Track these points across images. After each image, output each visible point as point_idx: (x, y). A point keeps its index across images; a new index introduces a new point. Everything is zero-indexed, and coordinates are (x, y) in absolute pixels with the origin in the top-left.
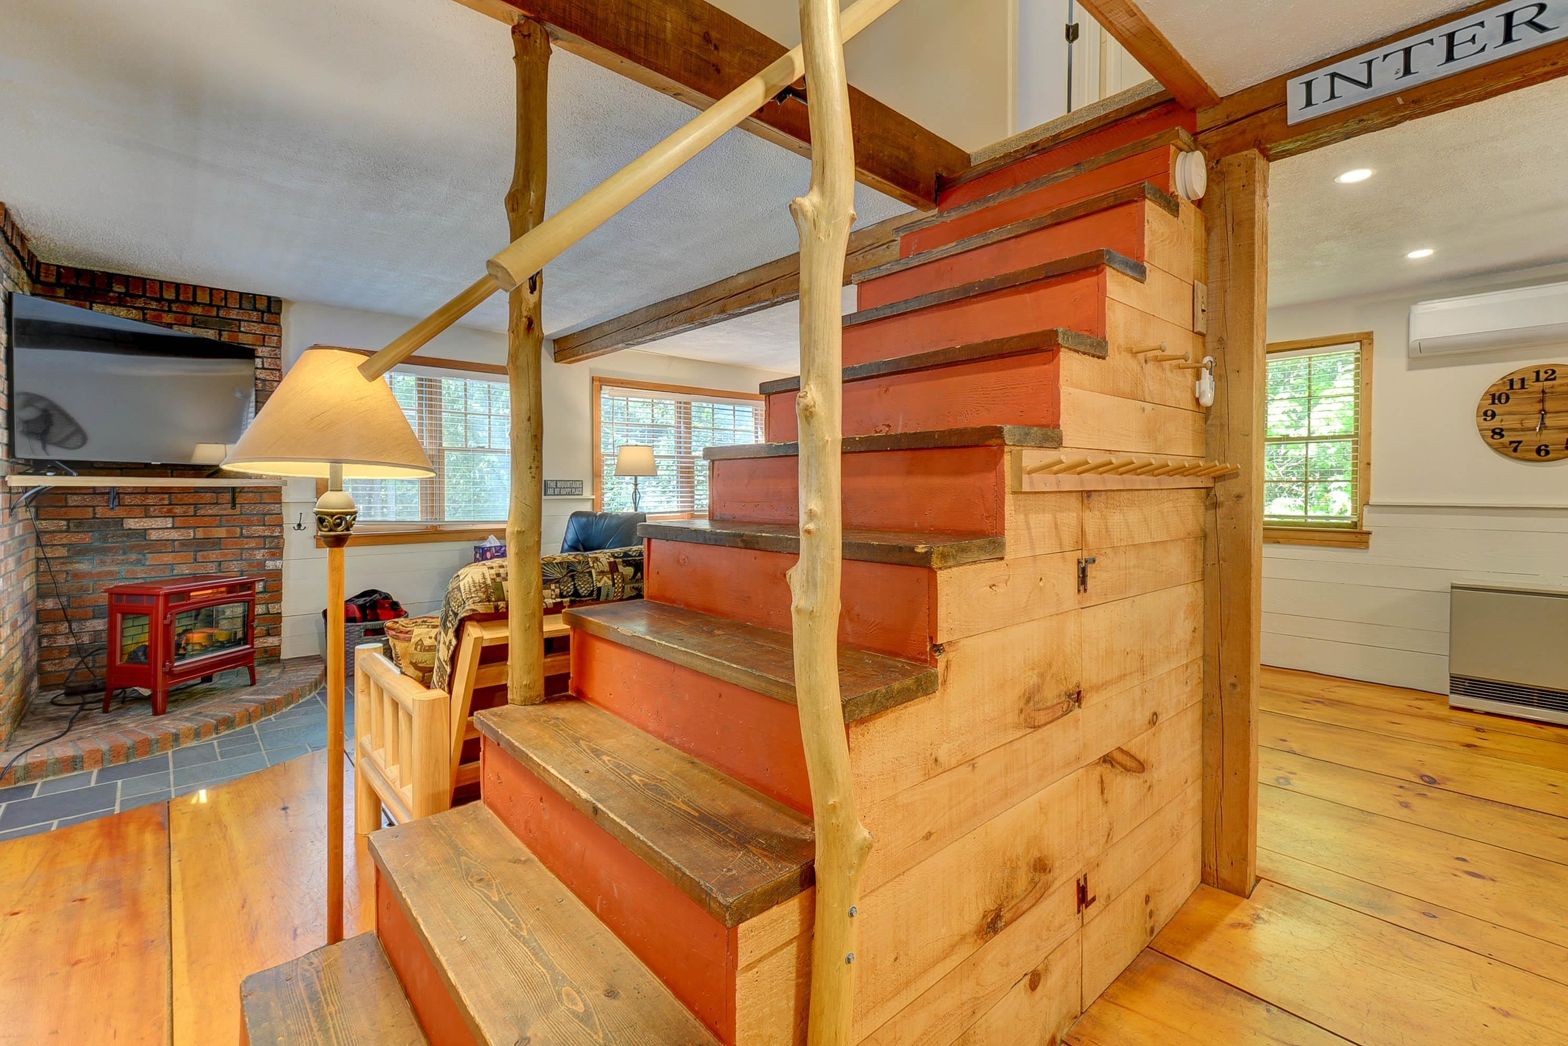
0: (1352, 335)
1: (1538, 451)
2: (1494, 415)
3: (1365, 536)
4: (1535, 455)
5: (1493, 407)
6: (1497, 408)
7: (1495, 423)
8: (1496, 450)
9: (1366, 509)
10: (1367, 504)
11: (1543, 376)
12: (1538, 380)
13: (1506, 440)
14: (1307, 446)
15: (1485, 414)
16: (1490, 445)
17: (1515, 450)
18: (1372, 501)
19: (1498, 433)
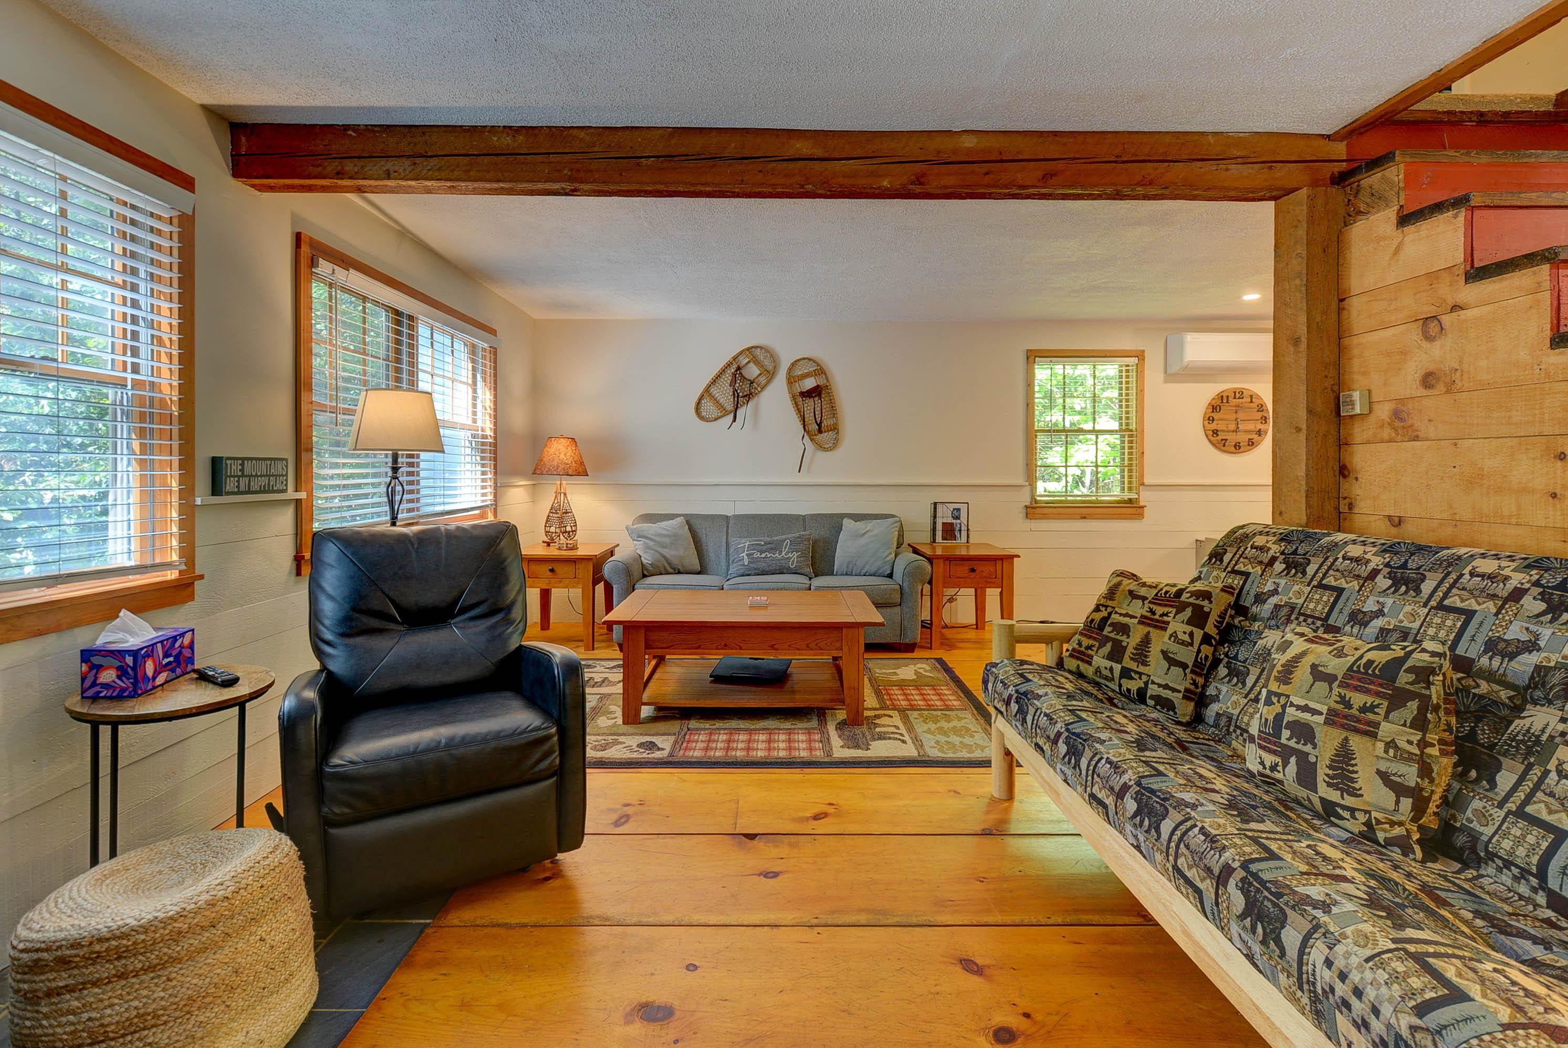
0: (1131, 351)
1: (1235, 446)
2: (1213, 420)
3: (1140, 510)
4: (1233, 449)
5: (1212, 414)
6: (1216, 416)
7: (1213, 426)
8: (1213, 445)
9: (1141, 487)
10: (1143, 484)
11: (1238, 395)
12: (1235, 398)
13: (1220, 438)
14: (1097, 438)
15: (1209, 419)
16: (1210, 441)
17: (1224, 445)
18: (1146, 481)
19: (1215, 432)
